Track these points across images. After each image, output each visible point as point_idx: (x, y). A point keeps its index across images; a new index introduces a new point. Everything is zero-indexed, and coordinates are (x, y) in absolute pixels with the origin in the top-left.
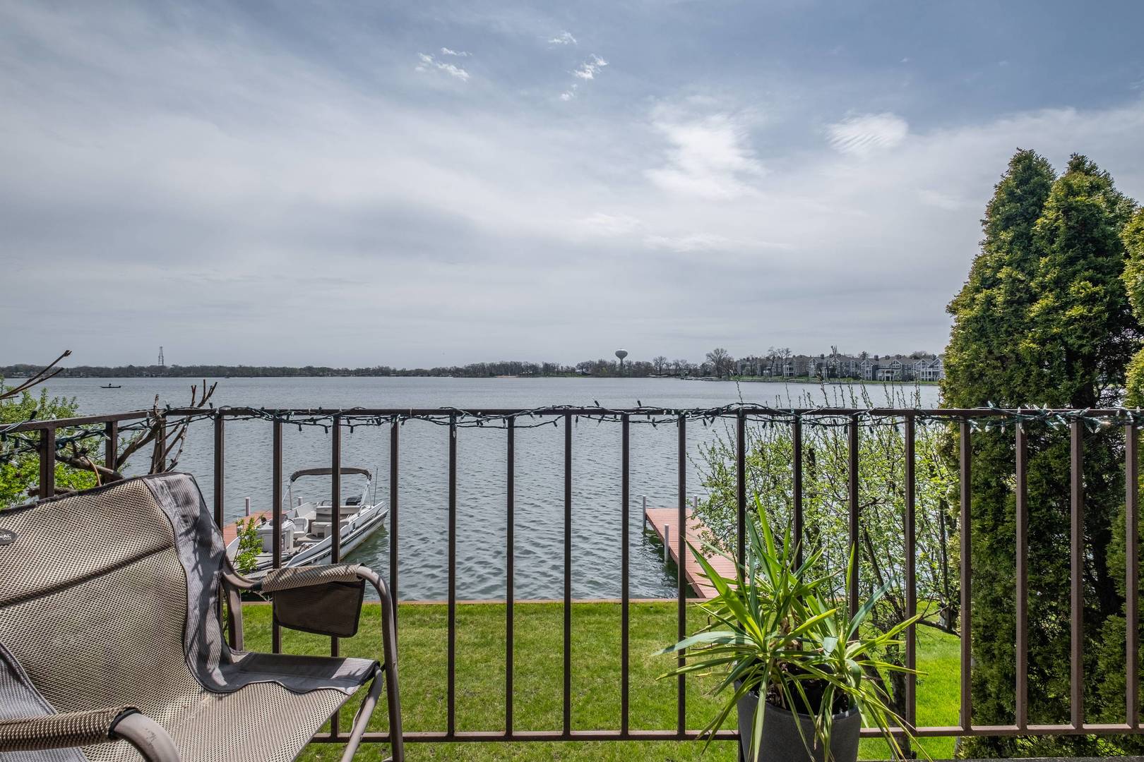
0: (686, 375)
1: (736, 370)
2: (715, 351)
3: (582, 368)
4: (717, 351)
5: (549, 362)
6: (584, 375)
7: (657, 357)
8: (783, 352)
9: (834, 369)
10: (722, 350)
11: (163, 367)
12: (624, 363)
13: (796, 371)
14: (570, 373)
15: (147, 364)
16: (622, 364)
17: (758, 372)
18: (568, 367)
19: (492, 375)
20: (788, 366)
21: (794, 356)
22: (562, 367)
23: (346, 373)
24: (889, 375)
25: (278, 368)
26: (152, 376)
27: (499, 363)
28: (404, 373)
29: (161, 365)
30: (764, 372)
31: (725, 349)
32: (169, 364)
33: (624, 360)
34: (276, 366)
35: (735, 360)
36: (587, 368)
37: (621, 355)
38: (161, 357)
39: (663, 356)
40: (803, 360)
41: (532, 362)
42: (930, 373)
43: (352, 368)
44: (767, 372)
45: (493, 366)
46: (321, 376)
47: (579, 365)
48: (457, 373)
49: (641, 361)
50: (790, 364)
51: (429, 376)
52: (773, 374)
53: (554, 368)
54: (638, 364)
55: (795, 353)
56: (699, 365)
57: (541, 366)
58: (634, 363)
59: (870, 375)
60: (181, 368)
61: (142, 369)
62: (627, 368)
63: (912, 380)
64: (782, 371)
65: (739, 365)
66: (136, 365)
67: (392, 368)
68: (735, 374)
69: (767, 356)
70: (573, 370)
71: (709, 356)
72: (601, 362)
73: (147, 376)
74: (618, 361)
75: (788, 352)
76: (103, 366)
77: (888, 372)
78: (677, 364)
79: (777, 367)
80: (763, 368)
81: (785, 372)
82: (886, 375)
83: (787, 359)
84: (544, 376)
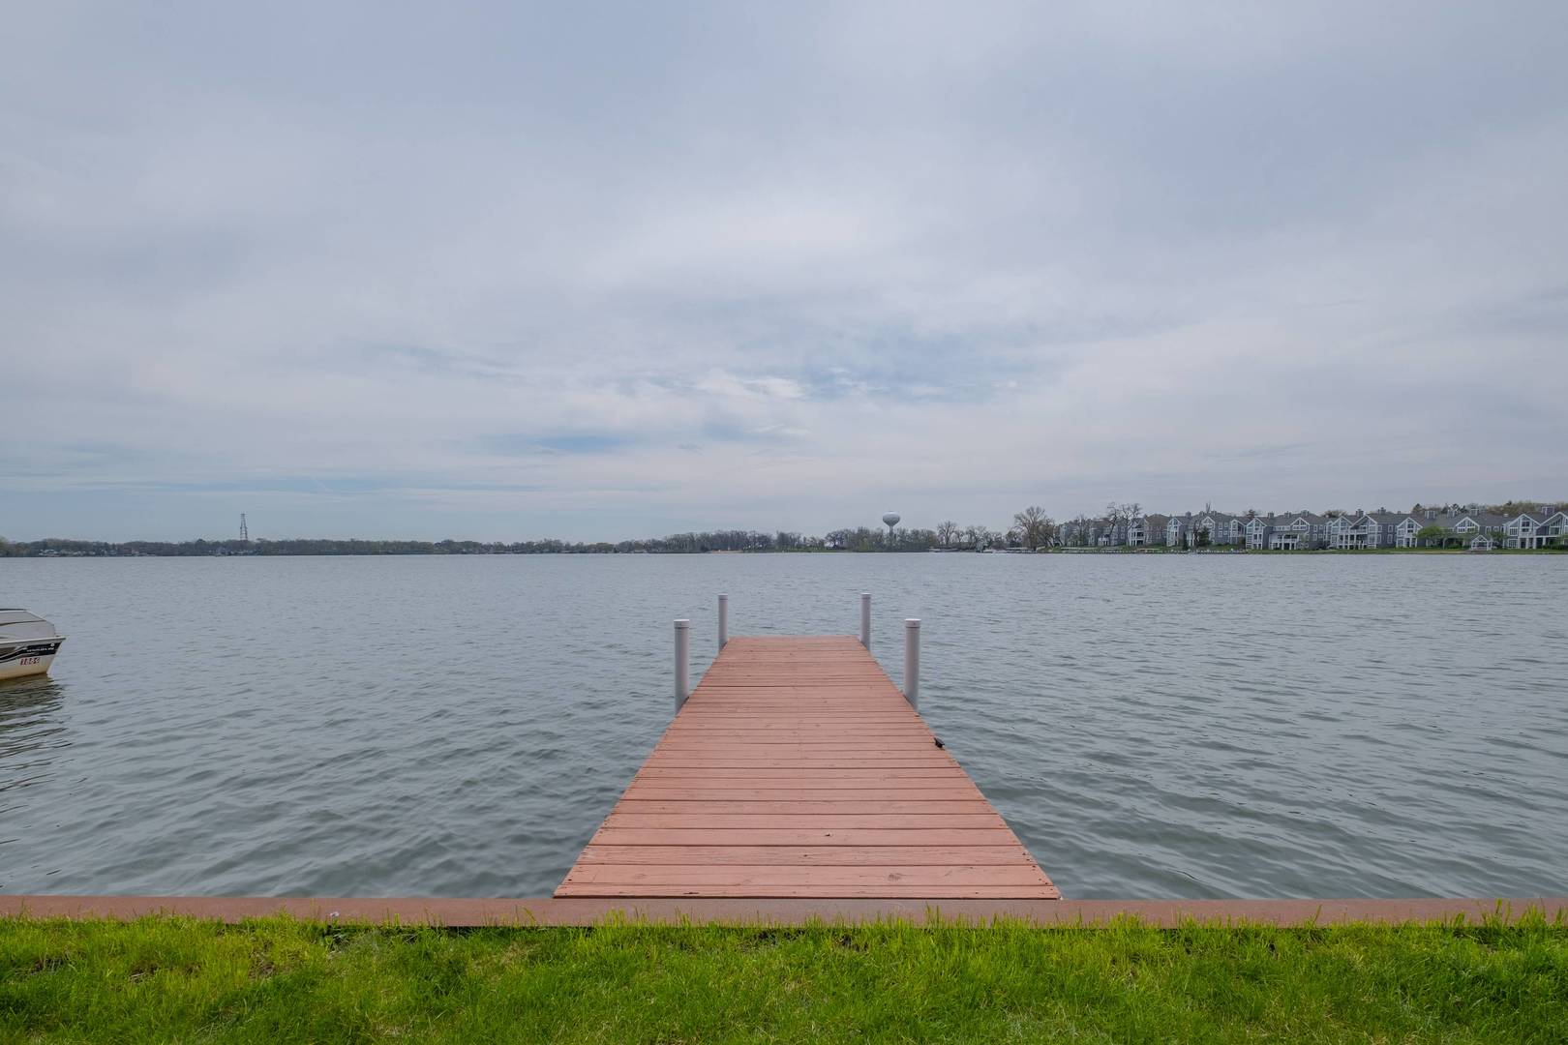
0: (984, 547)
1: (1058, 538)
2: (1028, 510)
3: (833, 540)
4: (1030, 512)
5: (786, 531)
6: (836, 549)
7: (943, 521)
8: (1128, 509)
9: (1205, 533)
10: (1038, 509)
11: (246, 541)
12: (895, 532)
13: (1147, 539)
14: (818, 547)
15: (223, 538)
16: (891, 533)
17: (1091, 540)
18: (813, 538)
19: (704, 550)
20: (1136, 531)
21: (1146, 516)
22: (805, 539)
23: (499, 549)
24: (1289, 541)
25: (405, 543)
26: (230, 555)
27: (714, 534)
28: (582, 550)
29: (244, 539)
30: (1100, 539)
31: (1041, 507)
32: (253, 538)
33: (895, 527)
34: (403, 540)
35: (1057, 524)
36: (841, 539)
37: (891, 522)
38: (244, 528)
39: (952, 522)
40: (1159, 522)
41: (761, 531)
42: (1352, 537)
43: (508, 542)
44: (1104, 539)
45: (705, 538)
46: (463, 553)
47: (829, 535)
48: (654, 547)
49: (920, 529)
50: (1139, 527)
51: (616, 552)
52: (1113, 543)
53: (795, 540)
54: (916, 533)
55: (1147, 511)
56: (1004, 533)
57: (775, 536)
58: (909, 532)
59: (1259, 542)
60: (270, 543)
61: (217, 545)
62: (898, 539)
63: (1324, 548)
64: (1126, 538)
65: (1063, 530)
66: (207, 539)
67: (564, 542)
68: (1057, 544)
69: (1105, 515)
70: (822, 543)
71: (1018, 518)
72: (861, 531)
73: (223, 554)
74: (887, 530)
75: (1136, 509)
76: (163, 540)
77: (1288, 537)
78: (972, 533)
79: (1119, 533)
80: (1098, 535)
81: (1130, 540)
82: (1284, 541)
83: (1134, 520)
84: (779, 551)
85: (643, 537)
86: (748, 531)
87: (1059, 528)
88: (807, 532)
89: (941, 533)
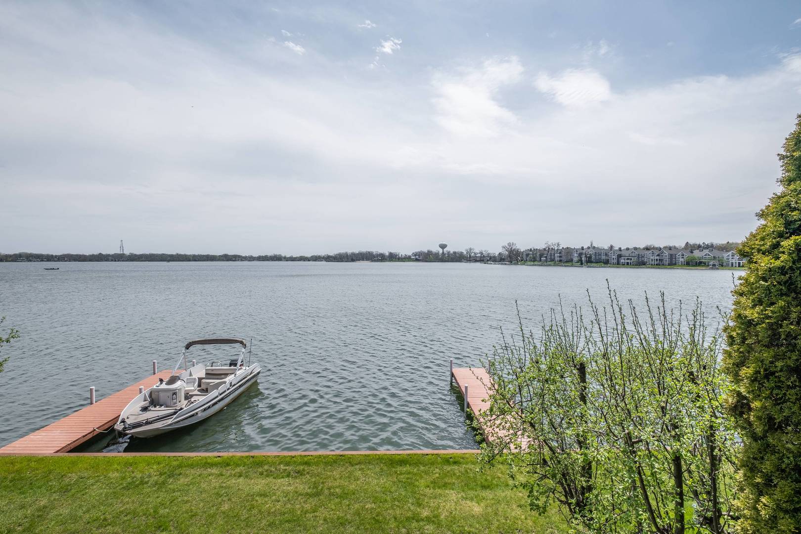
0: (488, 260)
1: (522, 257)
3: (415, 255)
4: (509, 244)
5: (392, 251)
6: (417, 260)
7: (468, 248)
8: (555, 245)
9: (590, 257)
10: (513, 243)
11: (123, 254)
12: (445, 252)
13: (564, 258)
14: (407, 259)
15: (112, 252)
16: (443, 253)
17: (538, 259)
18: (406, 255)
19: (353, 260)
20: (558, 255)
21: (563, 248)
22: (402, 255)
23: (251, 259)
24: (629, 261)
25: (204, 256)
26: (115, 261)
27: (357, 252)
28: (292, 259)
30: (542, 259)
31: (515, 242)
32: (127, 252)
33: (445, 250)
34: (202, 254)
35: (522, 251)
36: (419, 255)
37: (443, 246)
38: (122, 247)
39: (472, 248)
40: (569, 251)
41: (381, 251)
42: (657, 260)
43: (255, 255)
44: (544, 258)
45: (353, 254)
46: (234, 261)
47: (413, 253)
48: (328, 259)
49: (457, 251)
50: (560, 253)
51: (309, 261)
52: (548, 260)
53: (396, 255)
54: (455, 253)
55: (564, 245)
56: (497, 254)
57: (387, 254)
58: (452, 252)
59: (615, 261)
60: (136, 255)
61: (109, 255)
62: (446, 255)
63: (644, 265)
64: (554, 258)
65: (524, 254)
66: (104, 253)
67: (283, 255)
68: (522, 260)
69: (544, 247)
70: (410, 257)
71: (504, 247)
72: (429, 251)
73: (112, 260)
74: (441, 251)
75: (558, 245)
76: (81, 253)
77: (628, 259)
78: (481, 253)
79: (551, 255)
80: (541, 256)
81: (556, 259)
82: (626, 261)
83: (558, 250)
84: (390, 261)
85: (322, 253)
86: (374, 251)
87: (523, 252)
88: (403, 252)
89: (467, 253)
